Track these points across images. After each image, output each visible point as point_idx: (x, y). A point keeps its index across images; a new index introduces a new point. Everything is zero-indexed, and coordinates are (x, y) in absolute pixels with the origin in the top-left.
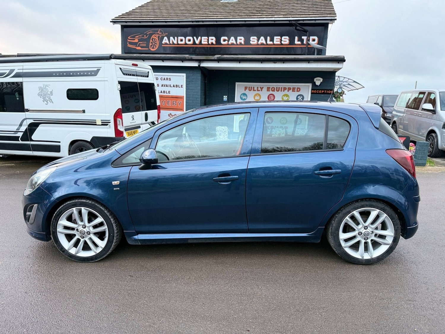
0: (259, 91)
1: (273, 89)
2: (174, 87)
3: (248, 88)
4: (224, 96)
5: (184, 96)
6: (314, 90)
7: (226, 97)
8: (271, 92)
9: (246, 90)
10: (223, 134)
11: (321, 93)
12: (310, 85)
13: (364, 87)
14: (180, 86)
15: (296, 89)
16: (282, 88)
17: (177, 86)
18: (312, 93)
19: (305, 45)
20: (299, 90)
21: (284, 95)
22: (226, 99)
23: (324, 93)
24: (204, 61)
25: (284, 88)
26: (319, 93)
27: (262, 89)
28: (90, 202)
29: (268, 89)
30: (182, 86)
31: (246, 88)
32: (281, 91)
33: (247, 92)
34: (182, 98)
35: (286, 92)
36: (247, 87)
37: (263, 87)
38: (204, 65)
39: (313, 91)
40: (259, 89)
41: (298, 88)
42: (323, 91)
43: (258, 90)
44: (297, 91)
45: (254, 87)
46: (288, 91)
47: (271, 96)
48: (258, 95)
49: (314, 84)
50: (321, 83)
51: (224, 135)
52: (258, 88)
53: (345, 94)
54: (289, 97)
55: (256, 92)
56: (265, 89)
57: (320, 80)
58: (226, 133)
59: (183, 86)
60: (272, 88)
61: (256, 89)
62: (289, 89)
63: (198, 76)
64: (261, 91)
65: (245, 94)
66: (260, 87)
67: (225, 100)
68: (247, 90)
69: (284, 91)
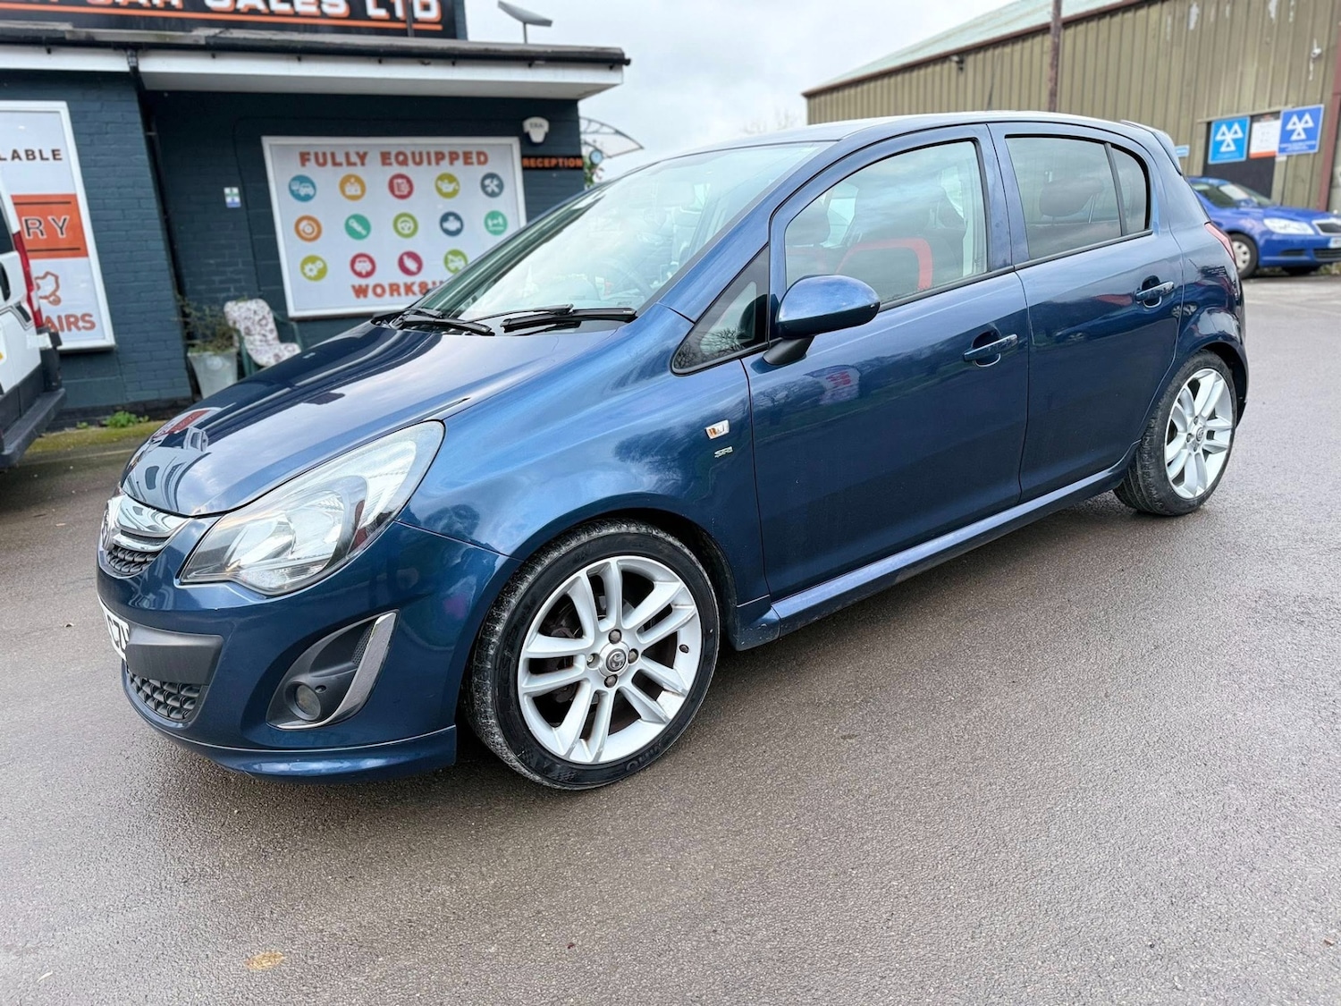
0: (355, 164)
1: (401, 158)
2: (19, 157)
3: (312, 157)
4: (227, 190)
5: (74, 197)
6: (529, 157)
7: (236, 190)
8: (396, 169)
9: (307, 163)
10: (258, 328)
11: (550, 169)
12: (514, 143)
13: (641, 148)
14: (47, 154)
15: (474, 156)
16: (428, 154)
17: (30, 155)
18: (525, 169)
19: (404, 21)
20: (483, 158)
21: (441, 178)
22: (237, 199)
23: (556, 168)
24: (152, 52)
25: (437, 154)
26: (544, 168)
27: (362, 157)
28: (633, 529)
29: (385, 158)
30: (55, 153)
31: (304, 158)
32: (429, 163)
33: (311, 170)
34: (68, 202)
35: (445, 166)
36: (308, 154)
37: (365, 154)
38: (152, 65)
39: (526, 162)
40: (354, 158)
41: (479, 154)
42: (554, 162)
43: (350, 163)
44: (480, 163)
45: (333, 155)
46: (451, 163)
47: (400, 181)
48: (353, 180)
49: (525, 139)
50: (547, 135)
51: (263, 332)
52: (347, 155)
53: (602, 170)
54: (458, 184)
55: (345, 170)
56: (374, 159)
57: (541, 126)
58: (266, 325)
59: (61, 152)
60: (398, 155)
61: (340, 158)
62: (454, 157)
63: (128, 114)
64: (363, 164)
65: (302, 179)
66: (358, 154)
67: (233, 202)
68: (312, 164)
69: (437, 163)
